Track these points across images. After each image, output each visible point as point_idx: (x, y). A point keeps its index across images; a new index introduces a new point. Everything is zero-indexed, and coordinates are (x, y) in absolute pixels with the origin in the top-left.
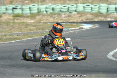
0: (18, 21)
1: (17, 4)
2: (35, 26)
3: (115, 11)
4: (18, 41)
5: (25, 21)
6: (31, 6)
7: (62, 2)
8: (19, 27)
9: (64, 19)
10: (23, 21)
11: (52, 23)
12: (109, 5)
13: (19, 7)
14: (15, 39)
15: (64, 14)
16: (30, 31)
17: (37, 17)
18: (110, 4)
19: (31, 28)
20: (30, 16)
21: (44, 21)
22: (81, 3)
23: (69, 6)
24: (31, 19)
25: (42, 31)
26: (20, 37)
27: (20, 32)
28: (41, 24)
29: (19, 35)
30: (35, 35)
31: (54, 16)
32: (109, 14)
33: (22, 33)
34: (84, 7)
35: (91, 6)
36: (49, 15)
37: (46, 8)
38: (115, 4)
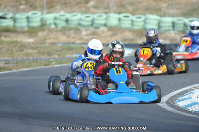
0: (7, 39)
1: (6, 10)
2: (36, 48)
3: (171, 28)
4: (6, 74)
5: (19, 40)
6: (30, 14)
7: (83, 9)
8: (8, 49)
9: (86, 38)
10: (15, 39)
11: (65, 44)
12: (161, 16)
13: (10, 15)
14: (2, 70)
15: (86, 30)
16: (27, 56)
17: (40, 34)
18: (164, 15)
19: (30, 51)
20: (28, 32)
21: (52, 41)
22: (115, 12)
23: (95, 16)
24: (30, 37)
25: (48, 57)
26: (10, 66)
27: (11, 58)
28: (47, 45)
29: (9, 63)
30: (35, 64)
31: (68, 32)
32: (161, 33)
33: (14, 60)
34: (120, 20)
35: (132, 17)
36: (60, 31)
37: (55, 18)
38: (173, 16)
